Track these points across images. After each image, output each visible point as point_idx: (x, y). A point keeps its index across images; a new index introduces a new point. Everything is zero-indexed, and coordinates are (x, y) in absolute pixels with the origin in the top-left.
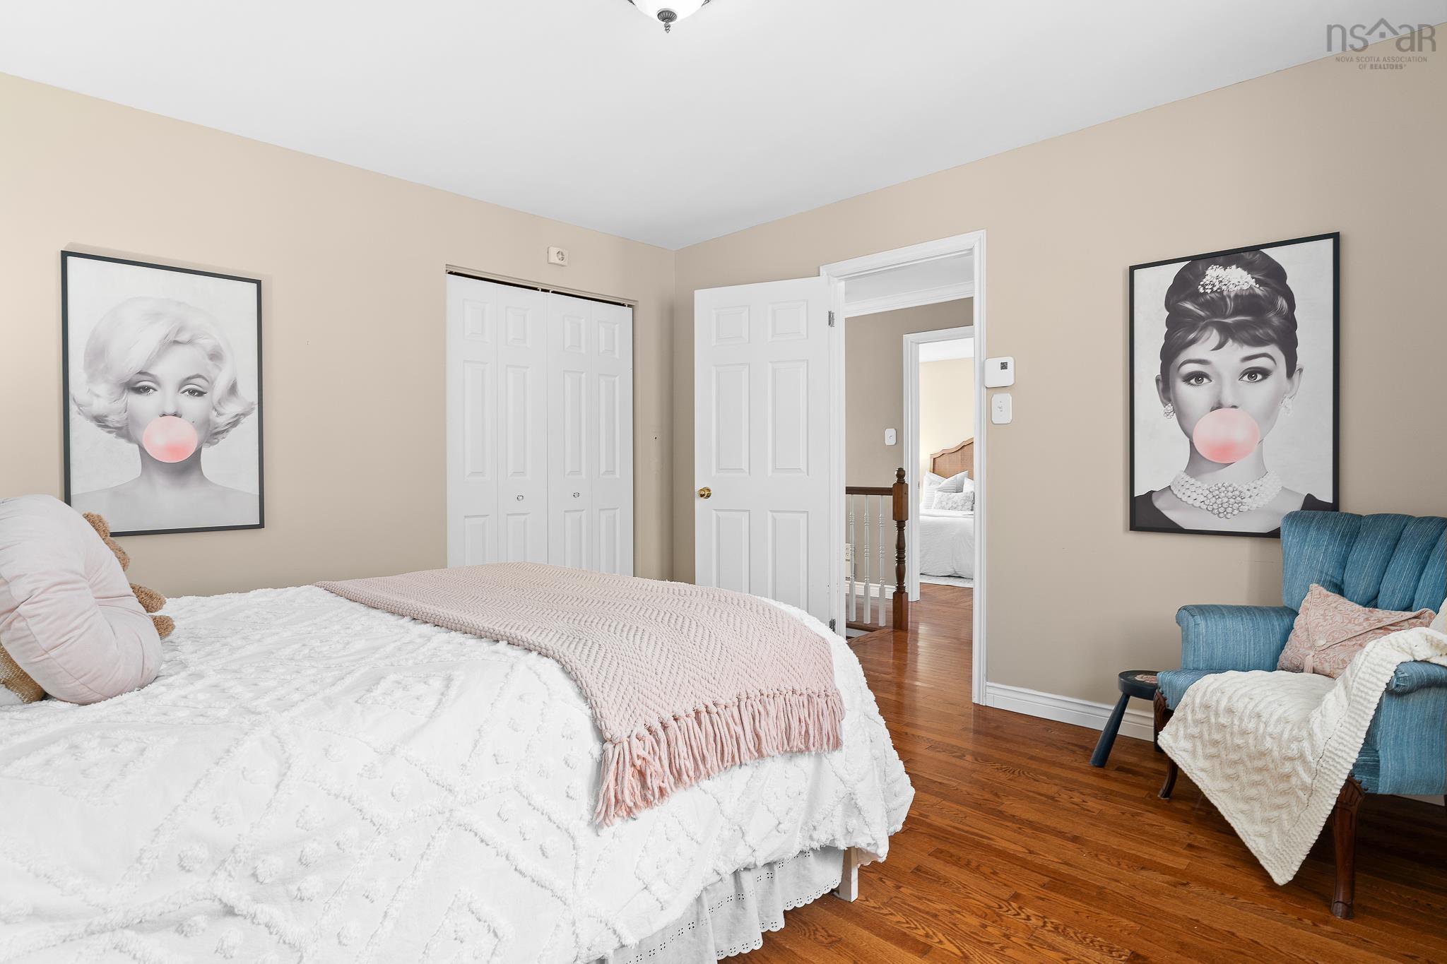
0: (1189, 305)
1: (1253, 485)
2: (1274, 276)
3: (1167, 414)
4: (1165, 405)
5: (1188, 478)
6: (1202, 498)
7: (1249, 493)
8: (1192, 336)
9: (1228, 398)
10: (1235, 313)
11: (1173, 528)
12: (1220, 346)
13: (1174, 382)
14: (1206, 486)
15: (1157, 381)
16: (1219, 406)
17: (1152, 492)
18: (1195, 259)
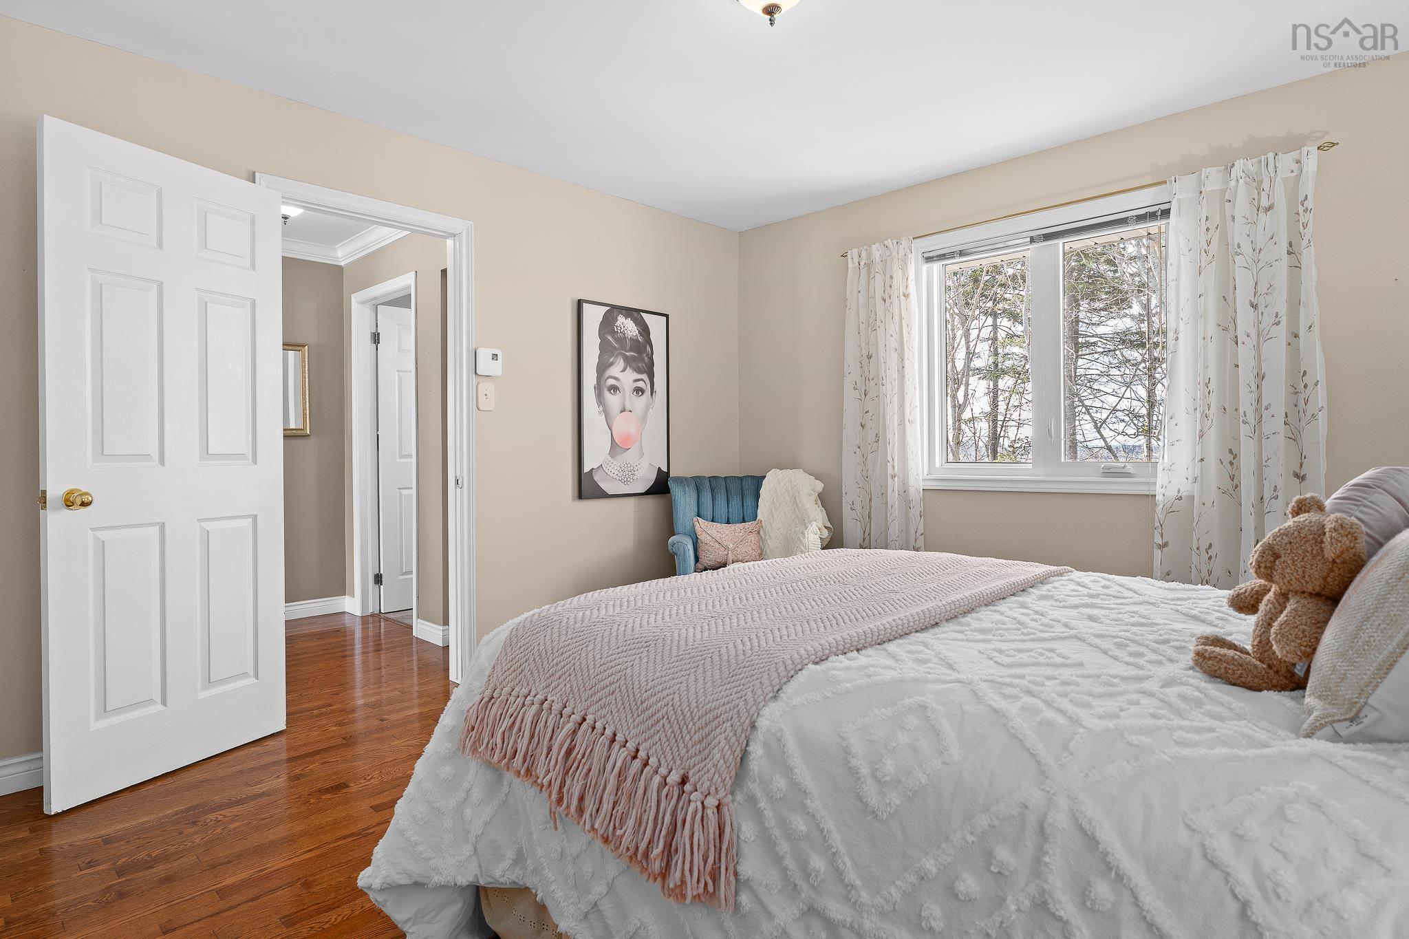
0: (610, 338)
1: (638, 462)
2: (645, 330)
3: (600, 413)
4: (599, 406)
5: (610, 459)
6: (617, 472)
7: (636, 468)
8: (612, 360)
9: (628, 407)
10: (630, 350)
11: (603, 495)
12: (624, 370)
13: (603, 390)
14: (618, 464)
15: (595, 388)
16: (623, 410)
17: (593, 469)
18: (613, 307)
